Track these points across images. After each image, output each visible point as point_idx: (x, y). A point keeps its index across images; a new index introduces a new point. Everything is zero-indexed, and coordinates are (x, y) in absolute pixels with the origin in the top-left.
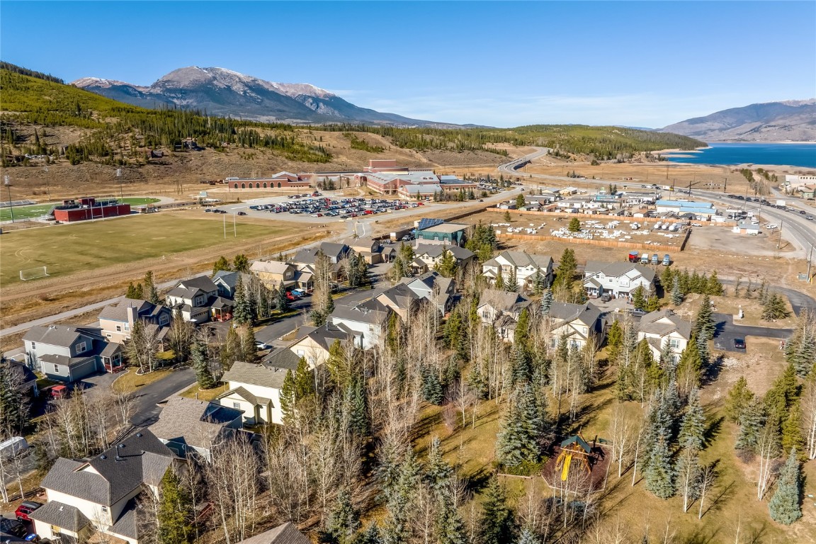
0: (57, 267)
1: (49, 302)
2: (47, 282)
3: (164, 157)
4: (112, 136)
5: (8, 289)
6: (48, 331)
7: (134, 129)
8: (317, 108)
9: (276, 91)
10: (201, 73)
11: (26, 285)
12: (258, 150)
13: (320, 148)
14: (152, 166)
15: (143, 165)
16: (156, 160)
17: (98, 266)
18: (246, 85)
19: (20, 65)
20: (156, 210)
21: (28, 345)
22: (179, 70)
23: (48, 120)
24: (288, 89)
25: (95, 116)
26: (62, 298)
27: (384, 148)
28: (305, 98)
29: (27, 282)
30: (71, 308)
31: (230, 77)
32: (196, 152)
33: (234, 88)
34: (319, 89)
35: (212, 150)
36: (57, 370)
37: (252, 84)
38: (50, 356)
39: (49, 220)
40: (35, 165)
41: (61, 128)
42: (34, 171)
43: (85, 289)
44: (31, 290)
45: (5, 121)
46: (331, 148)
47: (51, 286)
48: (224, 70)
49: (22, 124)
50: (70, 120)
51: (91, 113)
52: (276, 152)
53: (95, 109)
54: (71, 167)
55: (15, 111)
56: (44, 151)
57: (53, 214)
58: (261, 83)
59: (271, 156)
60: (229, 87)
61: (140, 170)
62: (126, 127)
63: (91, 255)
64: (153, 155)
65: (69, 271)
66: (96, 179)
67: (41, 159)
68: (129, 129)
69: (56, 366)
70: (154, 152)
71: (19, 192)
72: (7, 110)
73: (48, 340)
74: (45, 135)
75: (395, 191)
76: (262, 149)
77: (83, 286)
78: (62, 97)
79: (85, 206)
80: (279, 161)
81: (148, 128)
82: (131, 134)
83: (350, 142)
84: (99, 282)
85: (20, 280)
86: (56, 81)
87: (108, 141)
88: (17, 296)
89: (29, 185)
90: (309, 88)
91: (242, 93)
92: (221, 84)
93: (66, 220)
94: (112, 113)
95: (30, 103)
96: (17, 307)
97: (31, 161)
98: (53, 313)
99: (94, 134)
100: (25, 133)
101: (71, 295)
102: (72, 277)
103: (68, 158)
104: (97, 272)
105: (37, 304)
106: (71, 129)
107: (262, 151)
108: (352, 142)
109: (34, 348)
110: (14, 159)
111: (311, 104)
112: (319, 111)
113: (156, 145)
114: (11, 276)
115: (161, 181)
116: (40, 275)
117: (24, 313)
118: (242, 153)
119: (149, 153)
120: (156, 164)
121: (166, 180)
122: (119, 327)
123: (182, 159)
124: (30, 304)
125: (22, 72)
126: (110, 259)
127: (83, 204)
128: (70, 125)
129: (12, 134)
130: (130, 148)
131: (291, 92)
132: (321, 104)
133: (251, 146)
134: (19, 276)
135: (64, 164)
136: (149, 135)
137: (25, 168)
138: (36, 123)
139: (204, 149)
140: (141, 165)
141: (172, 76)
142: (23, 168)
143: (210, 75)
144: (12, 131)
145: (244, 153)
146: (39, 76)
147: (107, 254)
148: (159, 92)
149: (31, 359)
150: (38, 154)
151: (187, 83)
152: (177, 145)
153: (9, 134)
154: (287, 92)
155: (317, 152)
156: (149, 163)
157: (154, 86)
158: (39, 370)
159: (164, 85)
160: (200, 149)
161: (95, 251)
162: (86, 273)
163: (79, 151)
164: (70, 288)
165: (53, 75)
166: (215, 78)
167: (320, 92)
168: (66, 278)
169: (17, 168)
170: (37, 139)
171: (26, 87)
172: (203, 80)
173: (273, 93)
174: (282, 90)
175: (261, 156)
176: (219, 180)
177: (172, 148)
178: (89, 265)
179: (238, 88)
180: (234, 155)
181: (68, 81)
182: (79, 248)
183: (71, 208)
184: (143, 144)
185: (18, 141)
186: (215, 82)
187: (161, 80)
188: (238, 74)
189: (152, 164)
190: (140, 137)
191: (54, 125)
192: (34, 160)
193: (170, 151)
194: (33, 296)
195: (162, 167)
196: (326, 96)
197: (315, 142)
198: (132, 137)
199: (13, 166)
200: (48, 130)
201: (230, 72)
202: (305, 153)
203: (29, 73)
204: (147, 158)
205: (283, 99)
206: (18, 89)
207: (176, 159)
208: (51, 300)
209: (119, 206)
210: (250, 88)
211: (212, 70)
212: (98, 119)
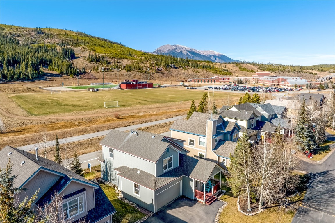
0: (123, 103)
1: (119, 120)
2: (118, 109)
3: (162, 71)
4: (142, 63)
5: (97, 111)
6: (128, 137)
7: (150, 60)
8: (215, 60)
9: (199, 53)
10: (172, 47)
11: (107, 110)
12: (200, 69)
13: (226, 70)
14: (157, 74)
15: (154, 73)
16: (159, 71)
17: (144, 104)
18: (188, 51)
19: (111, 40)
20: (164, 87)
21: (106, 150)
22: (164, 46)
23: (119, 57)
24: (204, 53)
25: (135, 56)
26: (128, 118)
27: (255, 71)
28: (211, 56)
29: (107, 108)
30: (136, 123)
31: (182, 48)
32: (175, 69)
33: (183, 52)
34: (217, 53)
35: (182, 68)
36: (137, 192)
37: (190, 51)
38: (130, 170)
39: (118, 88)
40: (114, 72)
41: (123, 60)
42: (113, 73)
43: (141, 114)
44: (109, 112)
45: (104, 57)
46: (231, 70)
47: (121, 111)
48: (180, 46)
49: (110, 58)
50: (127, 57)
51: (134, 56)
52: (208, 70)
53: (136, 54)
54: (127, 73)
55: (108, 54)
56: (117, 67)
57: (120, 86)
58: (193, 50)
59: (206, 72)
60: (181, 52)
61: (153, 75)
62: (148, 59)
63: (140, 99)
64: (158, 70)
65: (130, 105)
66: (136, 78)
67: (115, 70)
68: (149, 60)
69: (136, 186)
70: (159, 68)
71: (107, 81)
72: (105, 53)
73: (129, 149)
74: (118, 62)
75: (278, 84)
76: (202, 69)
77: (139, 113)
78: (124, 50)
79: (134, 83)
80: (210, 74)
81: (156, 60)
82: (149, 62)
83: (239, 68)
84: (148, 111)
85: (104, 107)
86: (122, 45)
87: (141, 64)
88: (101, 115)
89: (110, 79)
90: (212, 52)
91: (186, 54)
92: (178, 51)
93: (125, 89)
94: (142, 55)
95: (113, 52)
96: (100, 121)
97: (112, 70)
98: (123, 125)
99: (135, 62)
100: (111, 61)
101: (133, 117)
102: (131, 108)
103: (126, 70)
104: (145, 106)
105: (112, 120)
106: (127, 60)
107: (202, 70)
108: (240, 68)
109: (111, 155)
110: (106, 69)
111: (213, 58)
112: (216, 61)
113: (159, 66)
114: (100, 105)
115: (161, 80)
116: (115, 106)
117: (104, 124)
118: (194, 70)
119: (157, 69)
120: (159, 73)
121: (163, 79)
122: (193, 141)
123: (170, 71)
124: (108, 120)
125: (111, 42)
126: (151, 102)
127: (133, 82)
128: (127, 59)
129: (106, 61)
130: (149, 67)
131: (205, 54)
132: (217, 58)
133: (197, 68)
134: (104, 106)
135: (124, 72)
136: (156, 62)
137: (110, 72)
138: (115, 58)
139: (178, 68)
140: (153, 73)
141: (161, 48)
142: (109, 73)
143: (175, 48)
144: (106, 60)
145: (195, 70)
146: (116, 44)
147: (149, 100)
148: (156, 54)
149: (106, 168)
150: (115, 68)
151: (166, 51)
152: (167, 66)
153: (105, 62)
154: (203, 54)
155: (225, 71)
156: (156, 72)
157: (154, 52)
158: (113, 182)
159: (157, 52)
160: (176, 68)
161: (141, 98)
162: (139, 107)
163: (130, 67)
164: (132, 113)
165: (122, 44)
166: (176, 49)
167: (217, 54)
168: (128, 108)
169: (107, 72)
170: (115, 63)
171: (112, 47)
172: (172, 49)
173: (198, 54)
174: (202, 53)
175: (202, 72)
176: (185, 80)
177: (166, 67)
178: (140, 103)
179: (185, 52)
180: (190, 71)
181: (126, 46)
182: (134, 97)
183: (128, 83)
184: (154, 65)
185: (108, 64)
186: (176, 50)
187: (156, 50)
188: (185, 47)
189: (157, 73)
190: (153, 63)
191: (121, 59)
192: (113, 70)
193: (165, 68)
194: (110, 115)
195: (162, 74)
196: (219, 55)
197: (223, 68)
198: (150, 63)
199: (106, 72)
200: (119, 60)
201: (182, 46)
202: (220, 71)
203: (114, 43)
204: (156, 71)
205: (202, 56)
206: (109, 48)
207: (167, 72)
208: (121, 119)
209: (148, 84)
210: (189, 52)
211: (175, 46)
212: (137, 57)
